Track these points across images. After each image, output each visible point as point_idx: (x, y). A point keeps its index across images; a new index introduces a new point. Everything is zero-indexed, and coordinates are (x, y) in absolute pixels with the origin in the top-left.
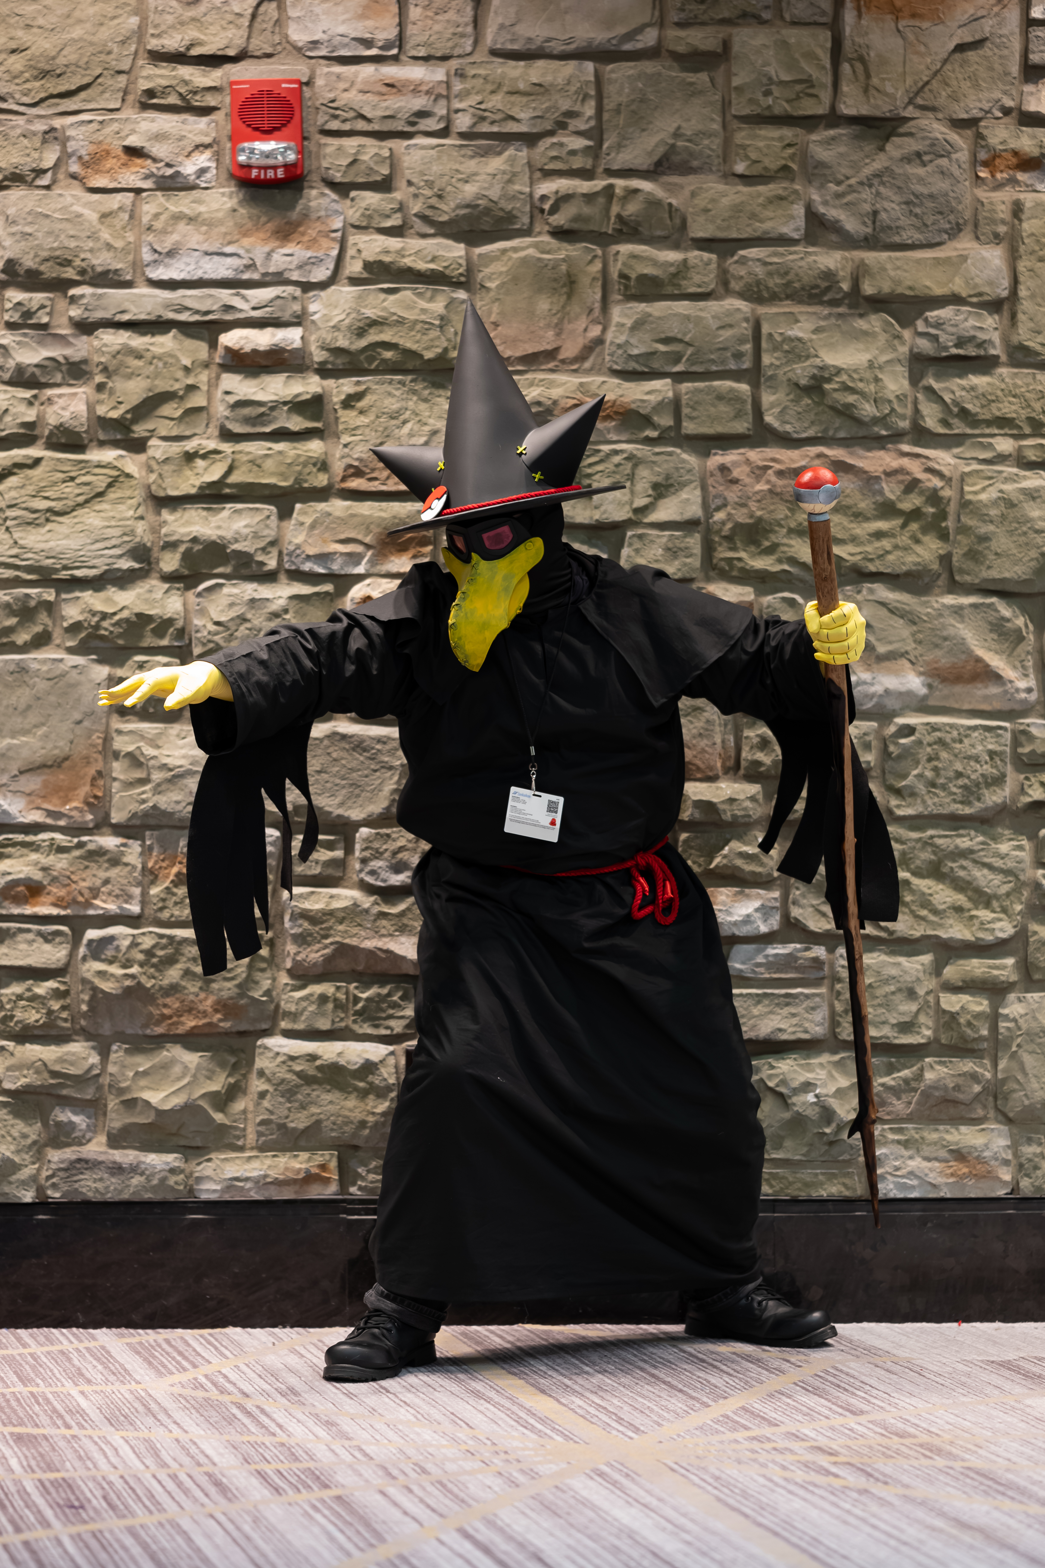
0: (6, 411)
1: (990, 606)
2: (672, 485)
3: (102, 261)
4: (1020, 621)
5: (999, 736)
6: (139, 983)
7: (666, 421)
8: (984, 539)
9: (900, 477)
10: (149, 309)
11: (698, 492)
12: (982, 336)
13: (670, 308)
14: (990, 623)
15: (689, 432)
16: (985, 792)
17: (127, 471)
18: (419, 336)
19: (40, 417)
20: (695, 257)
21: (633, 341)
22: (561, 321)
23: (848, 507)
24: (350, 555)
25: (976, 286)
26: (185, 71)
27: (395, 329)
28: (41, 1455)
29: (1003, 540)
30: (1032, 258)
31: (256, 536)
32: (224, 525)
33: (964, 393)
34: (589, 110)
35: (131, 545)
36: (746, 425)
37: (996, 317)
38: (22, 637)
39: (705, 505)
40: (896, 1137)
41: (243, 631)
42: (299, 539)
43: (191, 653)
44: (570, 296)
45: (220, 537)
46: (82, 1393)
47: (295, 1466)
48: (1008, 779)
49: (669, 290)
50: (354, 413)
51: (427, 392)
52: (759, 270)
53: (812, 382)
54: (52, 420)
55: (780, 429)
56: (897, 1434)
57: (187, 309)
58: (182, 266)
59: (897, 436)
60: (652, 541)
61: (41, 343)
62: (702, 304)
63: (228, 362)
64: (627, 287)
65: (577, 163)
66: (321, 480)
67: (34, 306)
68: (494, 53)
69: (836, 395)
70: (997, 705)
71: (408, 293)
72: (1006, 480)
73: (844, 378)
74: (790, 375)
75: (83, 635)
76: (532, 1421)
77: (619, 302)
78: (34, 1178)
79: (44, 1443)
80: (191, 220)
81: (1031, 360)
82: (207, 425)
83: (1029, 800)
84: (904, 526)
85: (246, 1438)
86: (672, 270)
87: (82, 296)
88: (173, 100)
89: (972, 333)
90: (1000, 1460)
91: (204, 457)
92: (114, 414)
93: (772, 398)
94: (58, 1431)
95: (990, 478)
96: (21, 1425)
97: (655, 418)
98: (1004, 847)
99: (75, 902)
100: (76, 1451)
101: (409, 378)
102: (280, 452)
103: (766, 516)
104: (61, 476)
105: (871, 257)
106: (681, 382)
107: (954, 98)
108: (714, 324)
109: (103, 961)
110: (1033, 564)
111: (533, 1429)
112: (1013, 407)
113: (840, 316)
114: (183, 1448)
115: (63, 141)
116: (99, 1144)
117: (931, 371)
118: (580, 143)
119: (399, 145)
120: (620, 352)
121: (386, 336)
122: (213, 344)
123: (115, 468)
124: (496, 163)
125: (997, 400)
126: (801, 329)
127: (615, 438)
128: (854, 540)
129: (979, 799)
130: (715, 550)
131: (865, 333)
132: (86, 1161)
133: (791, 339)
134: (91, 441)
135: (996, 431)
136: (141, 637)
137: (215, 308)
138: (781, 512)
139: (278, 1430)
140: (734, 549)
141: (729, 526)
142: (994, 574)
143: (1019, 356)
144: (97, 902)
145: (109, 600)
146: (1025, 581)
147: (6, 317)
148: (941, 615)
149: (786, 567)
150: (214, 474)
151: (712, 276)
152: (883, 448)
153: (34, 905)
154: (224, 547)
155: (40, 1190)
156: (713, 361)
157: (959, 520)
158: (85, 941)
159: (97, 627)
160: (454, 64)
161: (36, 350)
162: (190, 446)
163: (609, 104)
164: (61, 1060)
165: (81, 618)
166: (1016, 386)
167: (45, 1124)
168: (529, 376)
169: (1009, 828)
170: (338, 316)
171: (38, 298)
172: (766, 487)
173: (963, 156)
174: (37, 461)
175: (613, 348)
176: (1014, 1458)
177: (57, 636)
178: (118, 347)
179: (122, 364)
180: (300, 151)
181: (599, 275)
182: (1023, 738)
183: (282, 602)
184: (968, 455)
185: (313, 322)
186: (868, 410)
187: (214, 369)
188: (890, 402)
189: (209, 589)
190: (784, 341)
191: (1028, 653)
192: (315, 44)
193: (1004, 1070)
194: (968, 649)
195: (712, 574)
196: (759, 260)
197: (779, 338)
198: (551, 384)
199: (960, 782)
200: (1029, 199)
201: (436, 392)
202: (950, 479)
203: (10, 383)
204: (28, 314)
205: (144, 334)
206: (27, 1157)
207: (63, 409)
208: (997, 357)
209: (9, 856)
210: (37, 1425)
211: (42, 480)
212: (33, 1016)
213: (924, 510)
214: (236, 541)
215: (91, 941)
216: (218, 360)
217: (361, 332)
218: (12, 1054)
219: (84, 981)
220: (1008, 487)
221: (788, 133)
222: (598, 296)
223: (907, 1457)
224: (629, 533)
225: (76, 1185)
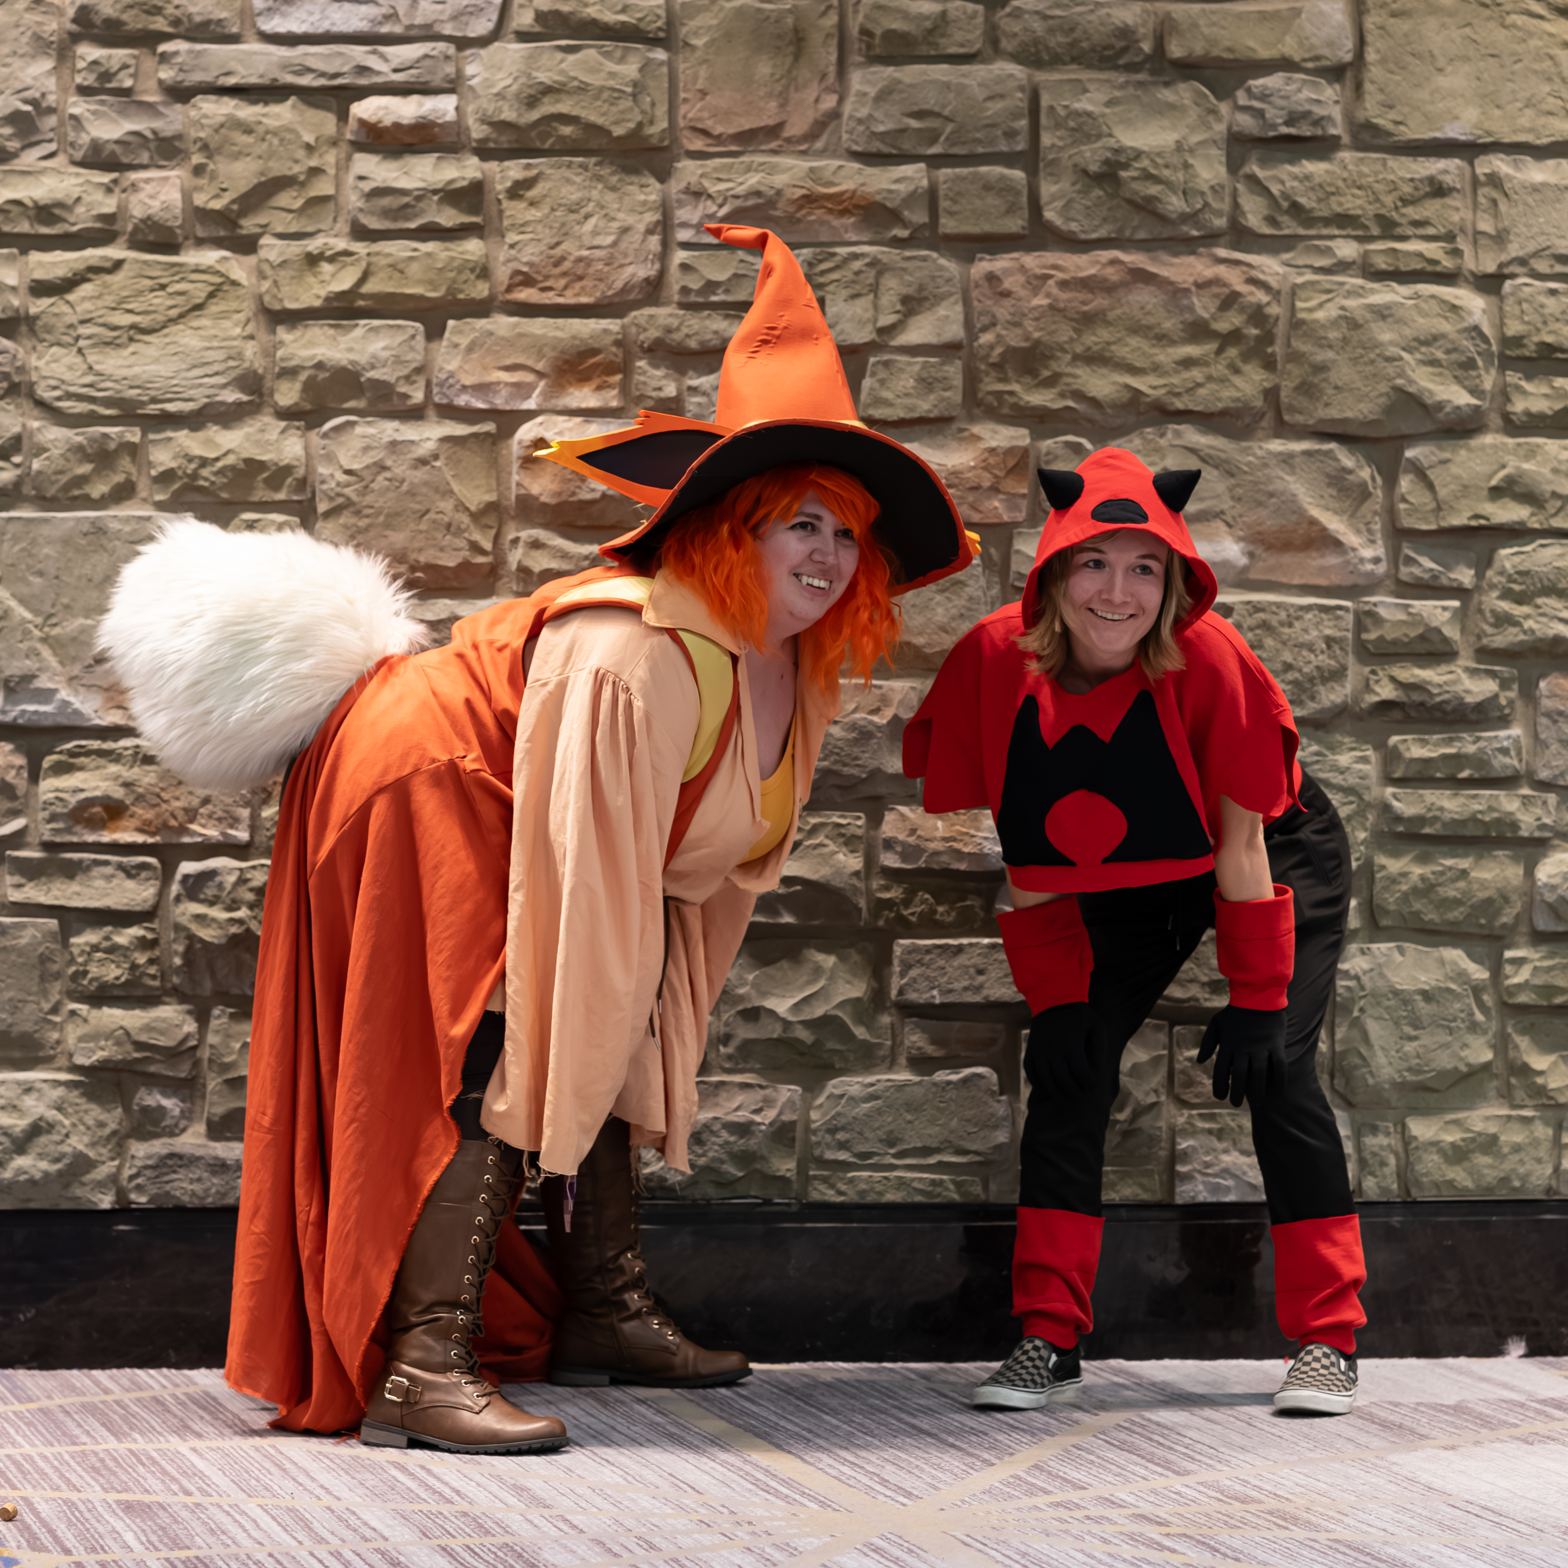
0: (78, 199)
1: (1328, 453)
2: (926, 299)
3: (201, 8)
4: (1365, 473)
5: (1338, 618)
6: (248, 930)
7: (920, 217)
8: (1321, 368)
9: (1215, 290)
10: (261, 70)
11: (959, 308)
12: (1319, 111)
13: (925, 73)
14: (1328, 476)
15: (948, 231)
16: (1321, 689)
17: (234, 276)
18: (606, 107)
19: (122, 208)
20: (957, 9)
21: (877, 114)
22: (787, 87)
23: (1149, 328)
24: (517, 385)
25: (1312, 47)
27: (576, 98)
28: (163, 1529)
29: (1345, 370)
30: (1383, 12)
31: (398, 361)
32: (356, 347)
33: (1296, 184)
35: (238, 372)
36: (1020, 222)
37: (1337, 87)
38: (99, 489)
39: (968, 324)
40: (1207, 1125)
41: (381, 481)
42: (453, 365)
43: (315, 510)
44: (797, 57)
45: (352, 362)
46: (194, 1450)
47: (487, 1540)
48: (1350, 673)
49: (924, 50)
50: (523, 205)
51: (615, 179)
52: (1038, 26)
53: (1105, 168)
54: (137, 212)
55: (1064, 227)
56: (1237, 1499)
57: (310, 70)
58: (304, 16)
59: (1212, 238)
60: (902, 370)
61: (122, 112)
62: (965, 68)
63: (362, 138)
64: (869, 47)
66: (481, 290)
67: (115, 66)
69: (1135, 186)
70: (1336, 580)
71: (592, 52)
72: (1349, 294)
73: (1145, 163)
74: (1077, 159)
75: (176, 486)
76: (773, 1484)
77: (859, 65)
78: (114, 1178)
79: (161, 1513)
81: (1381, 142)
82: (335, 220)
83: (1376, 699)
84: (1219, 351)
85: (417, 1507)
86: (928, 24)
87: (176, 53)
89: (1307, 107)
90: (1374, 1530)
91: (332, 259)
92: (217, 205)
93: (1054, 188)
94: (175, 1499)
95: (1329, 291)
96: (126, 1490)
97: (906, 213)
98: (1344, 759)
99: (165, 826)
100: (204, 1523)
101: (593, 160)
102: (429, 255)
103: (1046, 339)
104: (148, 283)
105: (1179, 10)
106: (938, 167)
108: (981, 95)
109: (201, 901)
110: (1383, 400)
111: (777, 1494)
112: (1359, 202)
113: (1140, 84)
114: (340, 1518)
116: (196, 1135)
117: (1254, 155)
120: (861, 128)
121: (564, 107)
122: (343, 116)
123: (217, 273)
125: (1338, 193)
126: (1090, 101)
127: (854, 238)
128: (1156, 369)
129: (1313, 698)
130: (981, 381)
131: (1172, 107)
132: (180, 1157)
133: (1078, 114)
134: (186, 238)
135: (1336, 232)
136: (251, 489)
137: (345, 69)
138: (1064, 333)
139: (456, 1498)
140: (1004, 380)
141: (999, 350)
142: (1334, 413)
143: (1366, 136)
144: (194, 827)
145: (210, 443)
146: (1372, 423)
147: (78, 79)
148: (1266, 465)
149: (1071, 403)
150: (344, 281)
151: (978, 32)
152: (1193, 253)
153: (114, 831)
154: (356, 375)
155: (121, 1194)
156: (978, 141)
157: (1289, 345)
158: (178, 877)
159: (195, 476)
161: (115, 122)
162: (314, 245)
164: (148, 1028)
165: (174, 465)
166: (1361, 174)
167: (127, 1109)
168: (745, 159)
169: (1350, 734)
170: (502, 81)
171: (119, 55)
172: (1045, 302)
174: (118, 265)
175: (853, 124)
176: (1391, 1529)
177: (143, 488)
178: (222, 119)
179: (226, 141)
181: (835, 31)
182: (1368, 622)
183: (431, 445)
184: (1300, 262)
185: (471, 88)
186: (1175, 204)
187: (344, 147)
188: (1203, 194)
189: (337, 429)
190: (1068, 116)
191: (1375, 513)
193: (1342, 1041)
194: (1300, 508)
195: (976, 411)
196: (1037, 13)
197: (1062, 113)
198: (773, 170)
199: (1290, 676)
201: (628, 179)
202: (1278, 293)
203: (82, 164)
204: (106, 76)
205: (255, 102)
206: (104, 1151)
207: (152, 197)
208: (1338, 138)
209: (81, 768)
210: (147, 1491)
211: (124, 288)
212: (113, 972)
213: (1245, 331)
214: (373, 367)
215: (186, 877)
216: (349, 136)
217: (532, 102)
218: (85, 1021)
219: (178, 927)
220: (1351, 303)
222: (834, 57)
223: (1256, 1527)
224: (872, 360)
225: (168, 1187)
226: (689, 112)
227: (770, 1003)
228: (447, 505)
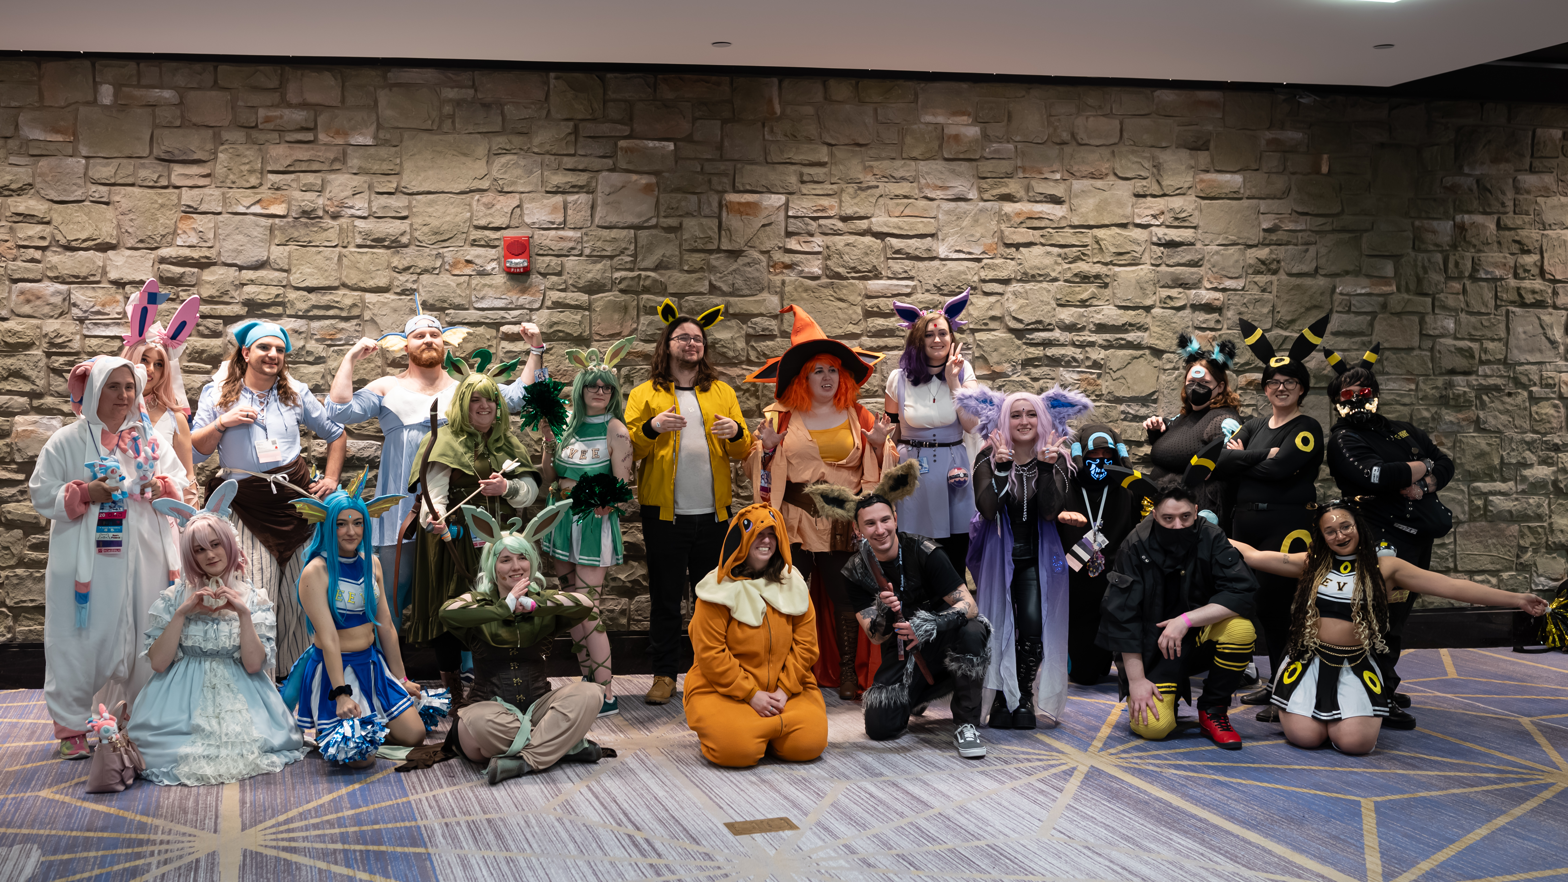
3: (458, 301)
10: (475, 318)
12: (771, 327)
18: (572, 328)
21: (648, 329)
22: (622, 322)
25: (769, 310)
26: (487, 233)
27: (563, 325)
33: (764, 348)
34: (632, 247)
37: (776, 320)
44: (625, 313)
52: (692, 304)
57: (489, 318)
58: (487, 303)
59: (741, 363)
63: (503, 337)
64: (645, 310)
65: (628, 266)
68: (598, 226)
69: (719, 349)
71: (568, 313)
73: (722, 343)
77: (643, 315)
80: (490, 286)
87: (451, 313)
88: (483, 243)
89: (767, 326)
105: (732, 299)
107: (761, 243)
115: (443, 258)
117: (753, 340)
118: (629, 259)
119: (565, 259)
121: (560, 328)
122: (498, 330)
124: (599, 266)
127: (641, 364)
131: (731, 327)
137: (498, 318)
152: (736, 367)
160: (584, 230)
163: (639, 245)
173: (764, 264)
180: (529, 262)
181: (636, 306)
186: (731, 354)
187: (498, 339)
188: (738, 351)
192: (534, 223)
196: (692, 301)
200: (787, 279)
216: (500, 336)
217: (551, 327)
221: (702, 255)
222: (635, 313)
226: (595, 329)
227: (620, 576)
228: (528, 439)
